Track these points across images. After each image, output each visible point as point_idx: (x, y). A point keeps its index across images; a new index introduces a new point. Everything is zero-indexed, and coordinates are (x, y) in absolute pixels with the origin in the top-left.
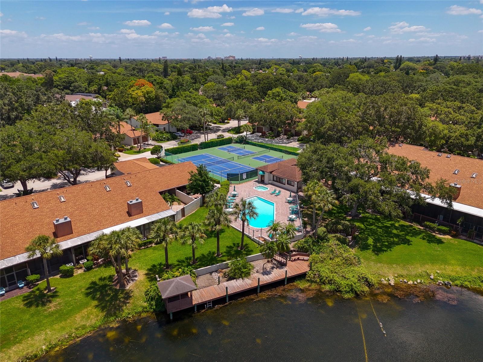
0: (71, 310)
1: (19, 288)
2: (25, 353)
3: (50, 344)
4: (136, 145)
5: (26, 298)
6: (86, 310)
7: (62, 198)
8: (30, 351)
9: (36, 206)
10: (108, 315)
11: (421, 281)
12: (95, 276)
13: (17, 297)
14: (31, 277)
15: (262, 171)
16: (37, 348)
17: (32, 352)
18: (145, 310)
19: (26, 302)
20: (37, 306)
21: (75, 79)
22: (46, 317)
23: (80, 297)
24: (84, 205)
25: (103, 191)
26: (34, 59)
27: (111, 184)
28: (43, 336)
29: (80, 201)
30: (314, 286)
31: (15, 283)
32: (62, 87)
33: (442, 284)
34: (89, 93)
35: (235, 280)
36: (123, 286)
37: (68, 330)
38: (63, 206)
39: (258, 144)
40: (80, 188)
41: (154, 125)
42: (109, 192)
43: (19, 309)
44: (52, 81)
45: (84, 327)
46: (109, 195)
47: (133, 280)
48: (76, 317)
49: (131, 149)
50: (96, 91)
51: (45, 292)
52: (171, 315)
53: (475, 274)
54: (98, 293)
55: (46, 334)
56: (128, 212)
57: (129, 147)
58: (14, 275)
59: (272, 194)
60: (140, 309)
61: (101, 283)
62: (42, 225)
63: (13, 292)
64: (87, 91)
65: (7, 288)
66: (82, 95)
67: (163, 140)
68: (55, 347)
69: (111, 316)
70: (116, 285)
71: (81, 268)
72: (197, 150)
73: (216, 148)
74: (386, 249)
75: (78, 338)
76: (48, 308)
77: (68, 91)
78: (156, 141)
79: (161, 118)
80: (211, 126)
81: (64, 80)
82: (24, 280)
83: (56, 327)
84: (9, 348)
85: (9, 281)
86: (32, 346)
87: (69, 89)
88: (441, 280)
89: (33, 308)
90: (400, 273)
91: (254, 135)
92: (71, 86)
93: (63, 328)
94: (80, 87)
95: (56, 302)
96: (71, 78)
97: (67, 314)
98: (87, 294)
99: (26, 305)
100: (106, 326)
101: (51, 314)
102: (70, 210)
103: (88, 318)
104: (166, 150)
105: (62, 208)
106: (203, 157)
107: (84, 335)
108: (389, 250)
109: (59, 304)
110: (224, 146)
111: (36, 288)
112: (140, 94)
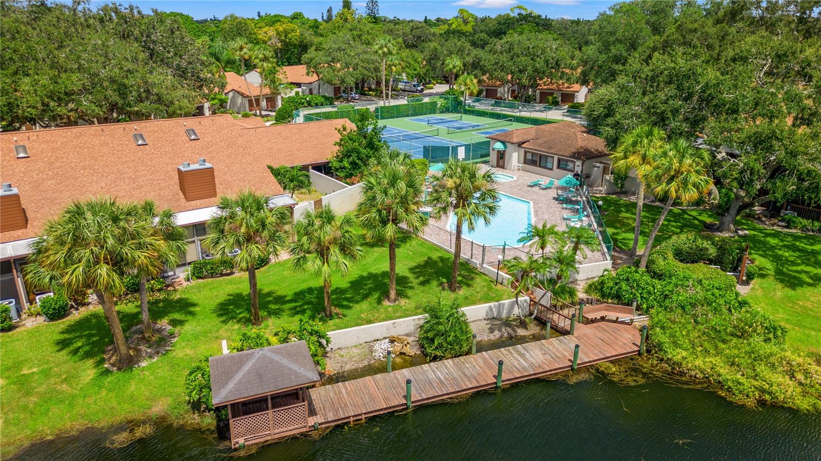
4: (254, 113)
7: (22, 150)
15: (500, 142)
24: (72, 168)
25: (127, 145)
27: (150, 132)
29: (65, 160)
38: (21, 167)
40: (72, 133)
42: (142, 147)
46: (140, 154)
79: (305, 73)
102: (35, 176)
104: (305, 116)
105: (17, 170)
110: (421, 117)
112: (272, 34)
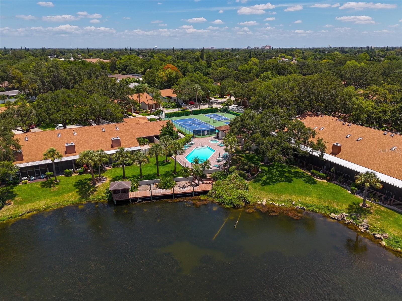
0: (63, 192)
1: (41, 178)
2: (34, 207)
3: (48, 206)
4: (149, 110)
5: (44, 183)
6: (71, 193)
7: (75, 133)
8: (36, 207)
9: (59, 135)
10: (83, 197)
11: (285, 204)
12: (83, 177)
13: (39, 182)
14: (48, 173)
15: (218, 130)
16: (40, 206)
17: (37, 208)
18: (103, 198)
19: (42, 185)
20: (47, 187)
21: (130, 64)
22: (50, 193)
23: (71, 186)
25: (100, 131)
26: (115, 49)
27: (106, 128)
28: (45, 202)
30: (210, 199)
31: (40, 175)
32: (121, 70)
33: (299, 208)
34: (138, 74)
35: (161, 189)
36: (95, 184)
37: (58, 201)
38: (75, 137)
39: (235, 113)
41: (168, 97)
42: (104, 132)
43: (37, 187)
44: (116, 65)
45: (68, 201)
46: (103, 134)
47: (101, 182)
48: (65, 195)
49: (145, 112)
50: (143, 72)
51: (54, 182)
52: (115, 202)
53: (325, 204)
54: (81, 186)
55: (47, 201)
56: (111, 145)
57: (144, 111)
58: (39, 171)
59: (218, 145)
60: (100, 197)
61: (84, 181)
62: (60, 146)
63: (38, 180)
64: (137, 73)
65: (35, 178)
66: (132, 75)
67: (170, 108)
68: (50, 208)
69: (84, 198)
70: (91, 183)
71: (77, 173)
72: (189, 115)
73: (204, 115)
74: (271, 183)
75: (63, 205)
76: (52, 189)
77: (125, 72)
78: (165, 108)
79: (173, 92)
80: (211, 99)
81: (123, 64)
82: (45, 175)
83: (53, 198)
84: (27, 204)
85: (36, 174)
86: (38, 205)
87: (126, 71)
88: (299, 206)
89: (44, 189)
90: (273, 198)
91: (239, 107)
92: (127, 69)
93: (56, 200)
94: (133, 69)
95: (57, 187)
96: (127, 63)
97: (61, 193)
98: (75, 185)
99: (41, 186)
100: (80, 203)
101: (52, 192)
103: (71, 197)
104: (165, 114)
106: (190, 120)
107: (67, 205)
108: (273, 184)
109: (59, 188)
110: (210, 114)
111: (50, 179)
112: (164, 75)
